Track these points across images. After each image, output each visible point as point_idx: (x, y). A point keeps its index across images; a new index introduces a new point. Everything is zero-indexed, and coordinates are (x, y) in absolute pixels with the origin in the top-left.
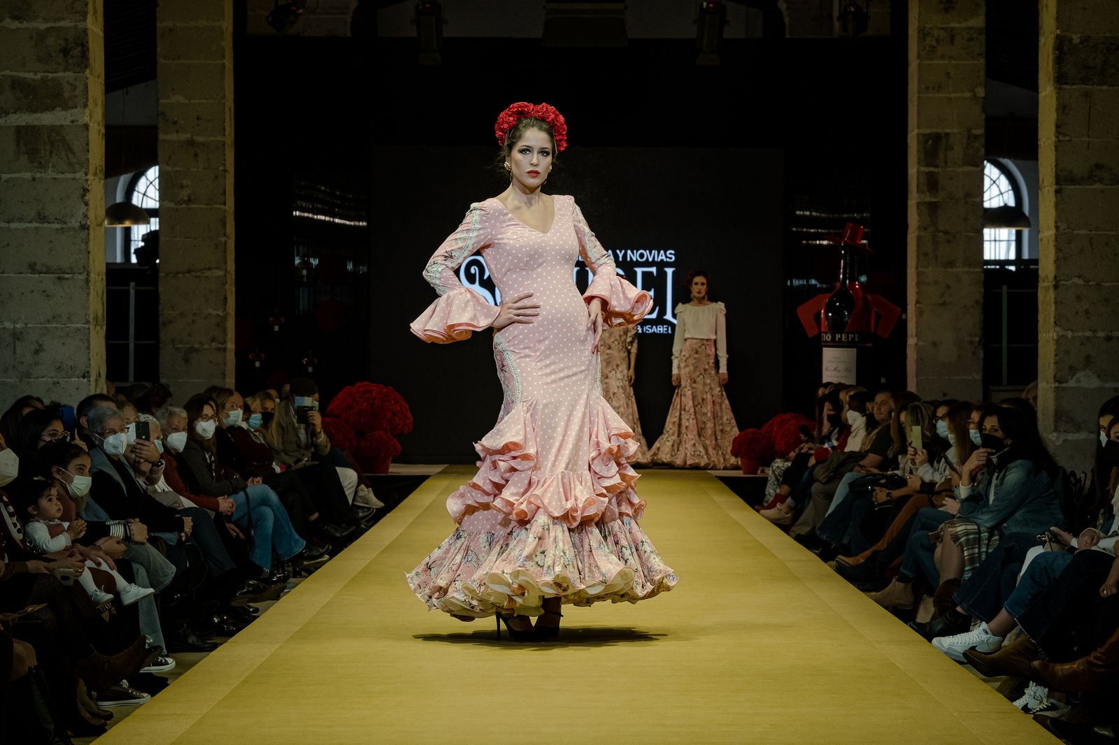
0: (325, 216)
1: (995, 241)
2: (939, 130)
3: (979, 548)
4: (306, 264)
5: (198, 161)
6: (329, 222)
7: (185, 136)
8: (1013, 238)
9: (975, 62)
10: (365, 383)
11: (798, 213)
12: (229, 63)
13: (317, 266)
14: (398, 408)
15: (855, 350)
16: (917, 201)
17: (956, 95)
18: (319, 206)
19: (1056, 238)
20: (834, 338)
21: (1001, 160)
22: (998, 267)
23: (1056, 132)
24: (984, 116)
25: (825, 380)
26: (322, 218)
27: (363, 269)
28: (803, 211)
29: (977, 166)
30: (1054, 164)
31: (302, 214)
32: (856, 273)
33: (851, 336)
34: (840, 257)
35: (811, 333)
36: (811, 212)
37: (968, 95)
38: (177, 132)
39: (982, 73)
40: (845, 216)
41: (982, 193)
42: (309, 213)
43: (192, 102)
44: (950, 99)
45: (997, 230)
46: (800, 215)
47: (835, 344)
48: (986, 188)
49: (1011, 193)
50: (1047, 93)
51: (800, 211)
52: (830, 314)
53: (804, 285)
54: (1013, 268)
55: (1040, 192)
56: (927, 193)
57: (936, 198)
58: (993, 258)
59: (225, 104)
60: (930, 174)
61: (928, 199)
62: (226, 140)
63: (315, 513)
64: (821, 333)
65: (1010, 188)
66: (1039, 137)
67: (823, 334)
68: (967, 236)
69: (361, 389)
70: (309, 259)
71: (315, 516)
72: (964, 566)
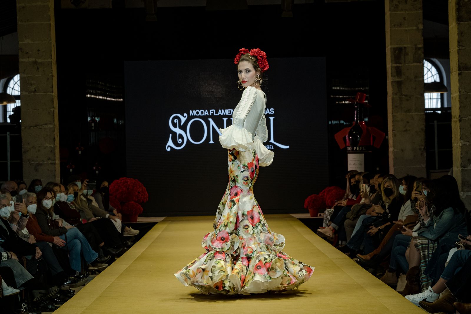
0: (102, 96)
1: (430, 99)
2: (401, 46)
3: (428, 252)
4: (93, 120)
5: (38, 71)
6: (104, 99)
7: (32, 60)
8: (439, 97)
9: (418, 12)
10: (125, 178)
11: (334, 88)
12: (53, 23)
13: (99, 121)
14: (141, 190)
15: (363, 154)
16: (392, 80)
17: (409, 28)
18: (99, 92)
19: (459, 97)
20: (353, 149)
21: (432, 59)
22: (432, 112)
23: (458, 45)
24: (423, 38)
25: (349, 169)
26: (101, 97)
27: (122, 122)
28: (336, 87)
29: (420, 62)
30: (458, 60)
31: (91, 96)
32: (363, 117)
33: (361, 148)
34: (355, 109)
35: (342, 146)
36: (340, 88)
37: (415, 28)
38: (28, 57)
39: (421, 17)
40: (357, 89)
41: (423, 76)
42: (94, 95)
43: (35, 42)
44: (406, 30)
45: (431, 94)
46: (334, 90)
47: (354, 152)
48: (425, 73)
49: (438, 75)
50: (453, 27)
51: (334, 87)
52: (351, 137)
53: (337, 123)
54: (439, 112)
55: (451, 75)
56: (397, 77)
57: (400, 79)
58: (430, 107)
59: (51, 43)
60: (397, 67)
61: (397, 80)
62: (52, 61)
63: (102, 242)
65: (437, 73)
66: (450, 47)
67: (347, 147)
68: (416, 97)
69: (122, 181)
70: (95, 118)
71: (103, 244)
72: (421, 260)
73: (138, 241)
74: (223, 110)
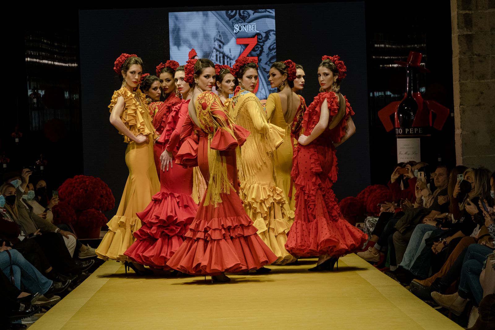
0: (48, 60)
4: (36, 95)
6: (51, 64)
10: (81, 176)
11: (376, 46)
13: (43, 96)
14: (105, 192)
15: (419, 139)
16: (458, 34)
18: (44, 54)
20: (404, 131)
26: (46, 62)
27: (76, 97)
28: (380, 44)
31: (32, 60)
32: (418, 86)
33: (416, 130)
34: (406, 75)
35: (388, 128)
36: (385, 44)
40: (409, 46)
42: (36, 59)
46: (377, 47)
47: (405, 136)
51: (377, 44)
52: (401, 115)
53: (382, 95)
56: (465, 29)
57: (471, 31)
60: (466, 16)
61: (465, 33)
63: (50, 267)
64: (395, 128)
67: (396, 129)
68: (493, 57)
69: (78, 180)
70: (38, 91)
71: (50, 269)
73: (101, 265)
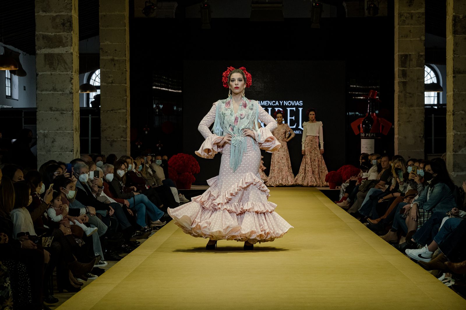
0: (165, 88)
1: (429, 97)
2: (407, 53)
3: (424, 219)
4: (158, 107)
5: (115, 67)
6: (167, 91)
7: (110, 57)
8: (436, 95)
9: (421, 26)
10: (181, 154)
11: (351, 86)
12: (127, 28)
13: (162, 108)
14: (194, 164)
15: (374, 140)
16: (398, 81)
17: (413, 39)
18: (163, 84)
19: (453, 95)
20: (365, 135)
21: (431, 65)
22: (430, 107)
23: (453, 53)
24: (424, 47)
27: (180, 109)
29: (422, 67)
30: (452, 66)
31: (156, 88)
32: (374, 110)
33: (372, 134)
34: (368, 103)
35: (357, 133)
36: (356, 86)
37: (418, 39)
38: (107, 56)
39: (424, 31)
40: (370, 87)
41: (424, 78)
42: (159, 87)
43: (113, 44)
44: (411, 41)
45: (430, 92)
46: (352, 87)
47: (366, 137)
48: (425, 76)
49: (435, 78)
50: (450, 39)
51: (352, 85)
52: (364, 126)
53: (353, 114)
54: (436, 107)
55: (447, 77)
56: (403, 78)
57: (406, 80)
58: (428, 103)
59: (126, 44)
60: (403, 71)
61: (402, 80)
62: (126, 59)
64: (360, 133)
65: (435, 76)
66: (447, 56)
68: (418, 95)
69: (180, 156)
70: (159, 105)
71: (162, 205)
72: (418, 225)
74: (261, 102)
